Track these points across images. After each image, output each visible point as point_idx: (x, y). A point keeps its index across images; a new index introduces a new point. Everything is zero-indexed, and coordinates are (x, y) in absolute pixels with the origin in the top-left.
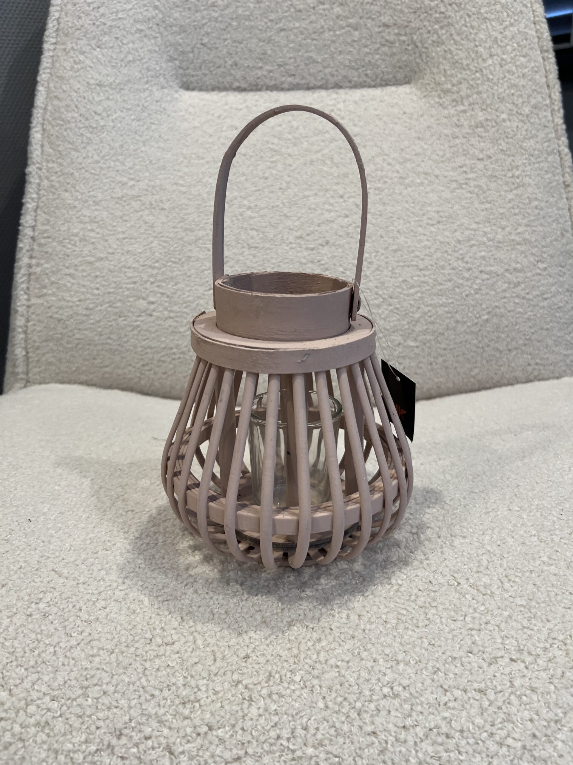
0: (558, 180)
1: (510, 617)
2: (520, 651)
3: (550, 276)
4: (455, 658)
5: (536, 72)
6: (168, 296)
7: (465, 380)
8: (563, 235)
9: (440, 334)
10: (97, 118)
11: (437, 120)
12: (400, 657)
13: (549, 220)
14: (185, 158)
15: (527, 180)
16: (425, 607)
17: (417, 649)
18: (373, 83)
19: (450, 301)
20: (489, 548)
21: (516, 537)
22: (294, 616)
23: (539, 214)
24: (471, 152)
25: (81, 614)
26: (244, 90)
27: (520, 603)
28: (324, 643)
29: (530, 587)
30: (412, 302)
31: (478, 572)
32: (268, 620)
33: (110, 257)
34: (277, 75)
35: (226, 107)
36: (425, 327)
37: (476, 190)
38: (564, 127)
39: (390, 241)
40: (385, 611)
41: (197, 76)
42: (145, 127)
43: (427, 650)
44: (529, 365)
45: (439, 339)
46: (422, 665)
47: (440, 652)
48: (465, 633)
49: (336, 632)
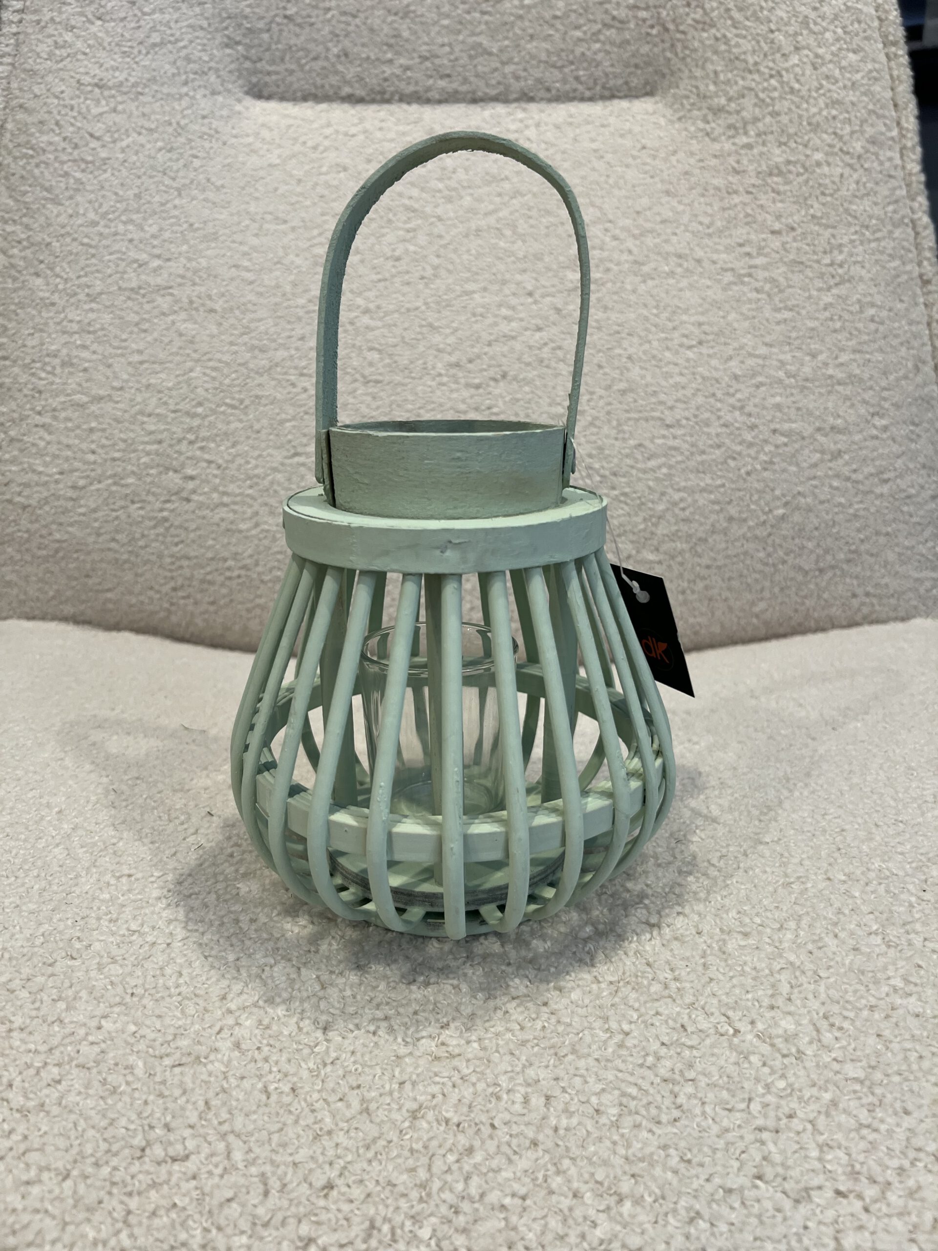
0: (910, 272)
1: (834, 1103)
2: (854, 1175)
3: (894, 440)
4: (730, 1191)
5: (876, 79)
6: (219, 467)
7: (743, 622)
8: (917, 369)
9: (700, 539)
10: (94, 144)
11: (701, 161)
12: (626, 1186)
13: (895, 342)
14: (254, 221)
15: (856, 270)
16: (674, 1082)
17: (658, 1171)
18: (588, 94)
19: (719, 482)
20: (792, 958)
21: (842, 935)
22: (421, 1098)
23: (877, 331)
24: (760, 218)
25: (10, 1095)
26: (361, 101)
27: (852, 1074)
28: (478, 1157)
29: (872, 1040)
30: (651, 483)
31: (772, 1007)
32: (373, 1106)
33: (117, 396)
34: (419, 75)
35: (328, 131)
36: (674, 528)
37: (767, 287)
38: (922, 178)
39: (616, 374)
40: (599, 1087)
41: (277, 73)
42: (181, 162)
43: (675, 1172)
44: (854, 596)
45: (699, 549)
46: (668, 1206)
47: (703, 1177)
48: (750, 1137)
49: (502, 1133)
